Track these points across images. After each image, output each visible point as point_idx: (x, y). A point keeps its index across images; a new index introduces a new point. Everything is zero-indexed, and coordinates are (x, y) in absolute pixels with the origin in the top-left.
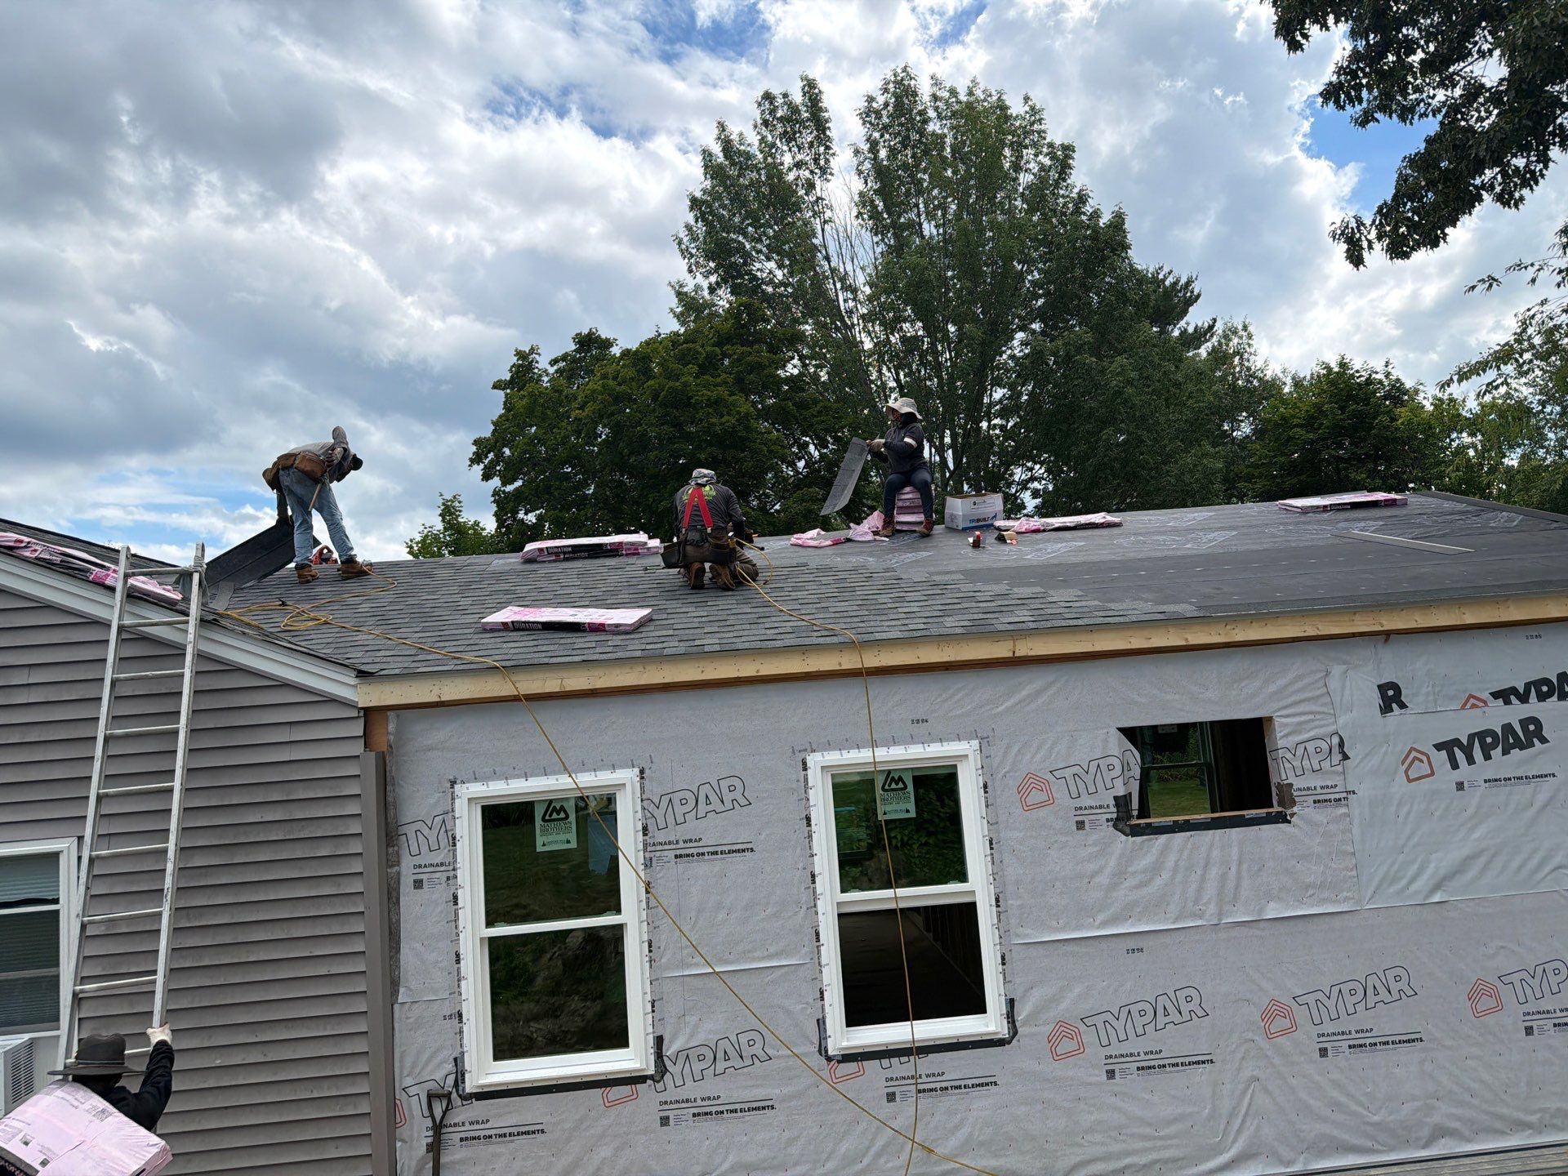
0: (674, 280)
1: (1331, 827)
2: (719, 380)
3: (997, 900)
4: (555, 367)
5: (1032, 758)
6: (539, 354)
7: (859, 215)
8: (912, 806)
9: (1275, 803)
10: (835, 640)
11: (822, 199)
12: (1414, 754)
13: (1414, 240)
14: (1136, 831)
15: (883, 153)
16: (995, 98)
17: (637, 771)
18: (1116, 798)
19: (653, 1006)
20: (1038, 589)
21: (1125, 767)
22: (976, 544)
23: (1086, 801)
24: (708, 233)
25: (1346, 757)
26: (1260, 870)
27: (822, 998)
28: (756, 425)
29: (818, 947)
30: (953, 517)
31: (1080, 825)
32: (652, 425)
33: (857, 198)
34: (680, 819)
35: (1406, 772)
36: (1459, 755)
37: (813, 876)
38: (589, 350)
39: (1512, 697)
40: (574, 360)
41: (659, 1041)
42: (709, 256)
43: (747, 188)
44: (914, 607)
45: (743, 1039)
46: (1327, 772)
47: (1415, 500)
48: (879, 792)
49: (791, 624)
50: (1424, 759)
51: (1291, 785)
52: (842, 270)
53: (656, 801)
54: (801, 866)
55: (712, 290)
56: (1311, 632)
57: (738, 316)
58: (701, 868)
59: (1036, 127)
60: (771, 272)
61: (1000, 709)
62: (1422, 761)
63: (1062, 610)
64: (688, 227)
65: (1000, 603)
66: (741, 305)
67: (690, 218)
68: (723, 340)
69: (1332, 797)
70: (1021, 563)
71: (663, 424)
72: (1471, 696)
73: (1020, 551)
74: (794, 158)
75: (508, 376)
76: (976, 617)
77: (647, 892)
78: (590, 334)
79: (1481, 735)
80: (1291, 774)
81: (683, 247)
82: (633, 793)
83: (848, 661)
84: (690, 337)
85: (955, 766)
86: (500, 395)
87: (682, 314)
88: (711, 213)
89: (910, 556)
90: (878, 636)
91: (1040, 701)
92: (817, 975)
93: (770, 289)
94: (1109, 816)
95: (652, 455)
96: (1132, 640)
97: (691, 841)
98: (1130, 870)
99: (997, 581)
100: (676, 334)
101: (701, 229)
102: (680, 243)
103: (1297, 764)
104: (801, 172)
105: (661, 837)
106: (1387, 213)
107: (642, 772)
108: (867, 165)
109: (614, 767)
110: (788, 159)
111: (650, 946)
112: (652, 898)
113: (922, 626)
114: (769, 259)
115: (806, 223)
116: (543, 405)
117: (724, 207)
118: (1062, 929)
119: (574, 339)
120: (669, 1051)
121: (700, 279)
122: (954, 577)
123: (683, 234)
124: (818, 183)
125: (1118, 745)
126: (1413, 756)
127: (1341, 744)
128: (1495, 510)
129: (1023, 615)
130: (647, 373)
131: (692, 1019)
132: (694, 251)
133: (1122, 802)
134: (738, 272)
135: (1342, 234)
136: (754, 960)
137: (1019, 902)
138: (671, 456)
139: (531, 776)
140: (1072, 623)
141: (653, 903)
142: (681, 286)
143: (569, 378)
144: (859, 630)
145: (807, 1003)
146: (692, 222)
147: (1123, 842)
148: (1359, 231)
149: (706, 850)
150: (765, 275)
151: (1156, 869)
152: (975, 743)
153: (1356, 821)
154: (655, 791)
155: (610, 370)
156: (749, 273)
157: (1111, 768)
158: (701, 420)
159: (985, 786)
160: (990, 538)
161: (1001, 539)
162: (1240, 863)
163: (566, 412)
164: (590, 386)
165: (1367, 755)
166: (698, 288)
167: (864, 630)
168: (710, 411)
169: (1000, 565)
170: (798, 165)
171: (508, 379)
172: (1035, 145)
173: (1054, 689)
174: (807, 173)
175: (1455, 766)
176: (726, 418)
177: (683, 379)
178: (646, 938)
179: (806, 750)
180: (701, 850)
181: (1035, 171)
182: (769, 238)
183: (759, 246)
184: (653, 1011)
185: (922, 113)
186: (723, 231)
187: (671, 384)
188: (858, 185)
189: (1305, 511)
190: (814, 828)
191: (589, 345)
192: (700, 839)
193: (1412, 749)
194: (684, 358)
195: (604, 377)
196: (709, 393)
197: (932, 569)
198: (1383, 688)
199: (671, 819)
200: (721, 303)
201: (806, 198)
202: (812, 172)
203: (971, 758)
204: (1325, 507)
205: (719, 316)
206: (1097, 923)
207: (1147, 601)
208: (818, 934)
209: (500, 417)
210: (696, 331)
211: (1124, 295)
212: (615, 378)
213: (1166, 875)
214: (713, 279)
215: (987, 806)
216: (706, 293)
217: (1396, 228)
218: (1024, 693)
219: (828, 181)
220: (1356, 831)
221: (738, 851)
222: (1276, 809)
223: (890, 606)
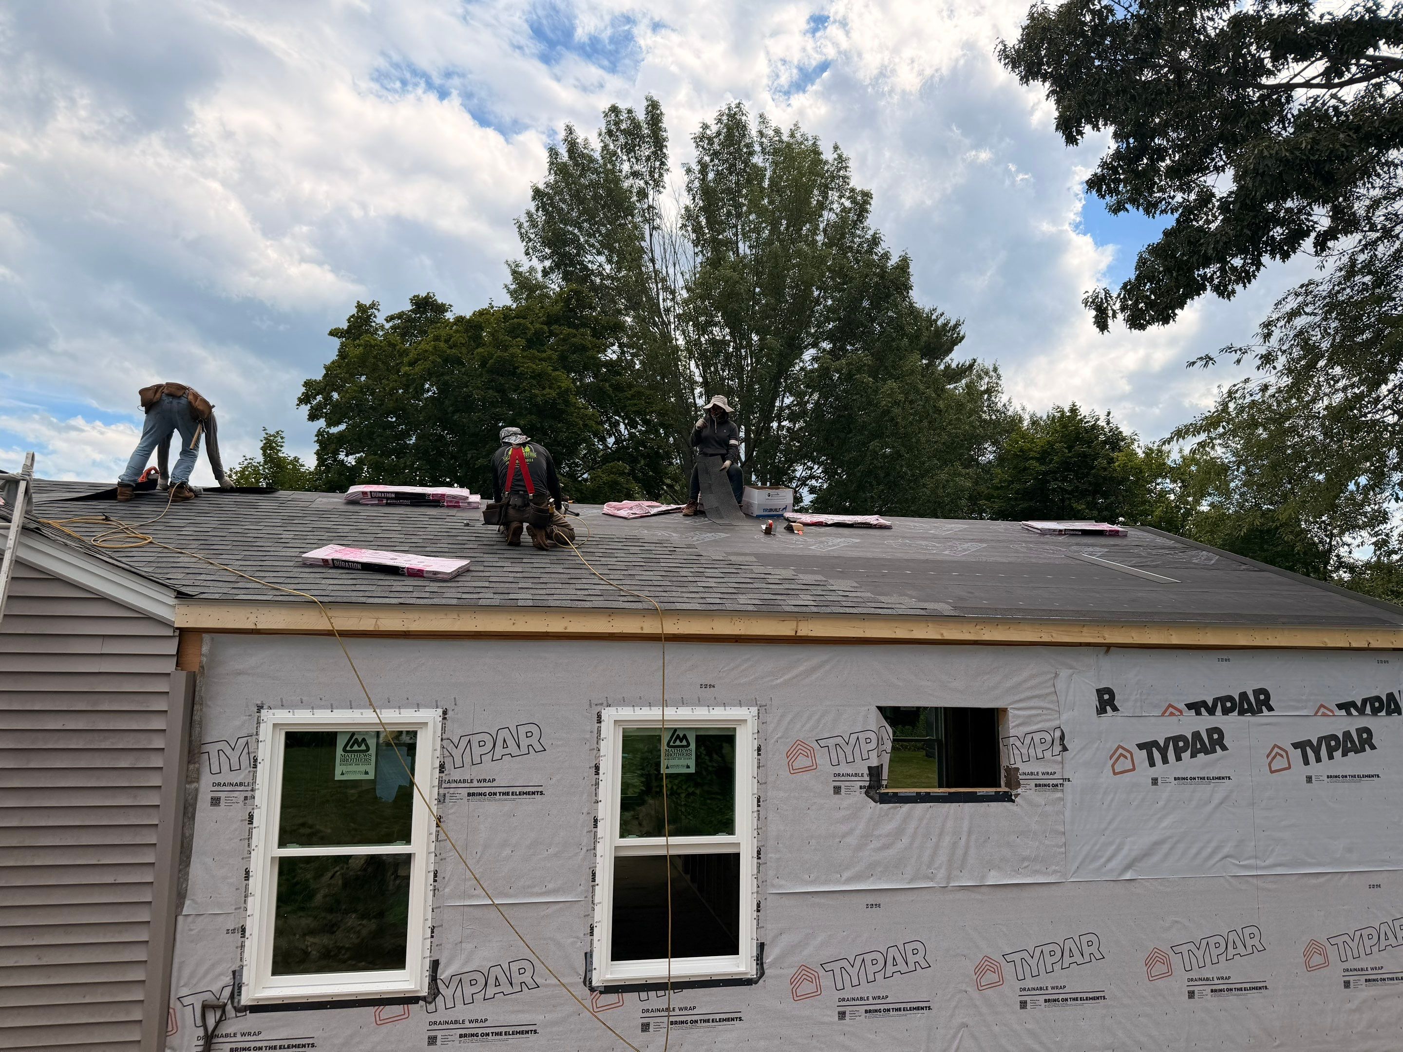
0: (511, 260)
1: (1048, 808)
2: (544, 355)
3: (759, 853)
4: (391, 324)
5: (803, 726)
6: (378, 310)
7: (684, 226)
8: (692, 763)
9: (1003, 783)
10: (639, 606)
11: (654, 208)
12: (1120, 751)
13: (1150, 315)
14: (884, 799)
15: (711, 176)
16: (811, 143)
17: (440, 711)
18: (869, 768)
19: (432, 932)
20: (819, 577)
21: (880, 741)
22: (768, 532)
23: (844, 769)
24: (547, 222)
25: (1065, 749)
26: (985, 842)
27: (592, 934)
28: (574, 400)
29: (593, 886)
30: (749, 505)
31: (837, 790)
32: (478, 388)
33: (683, 211)
34: (477, 760)
35: (1113, 766)
36: (1157, 755)
37: (596, 821)
38: (424, 312)
39: (1203, 709)
40: (409, 320)
41: (435, 965)
42: (546, 243)
43: (586, 187)
44: (712, 583)
45: (515, 967)
46: (1049, 761)
47: (1135, 534)
48: (664, 747)
49: (601, 587)
50: (1128, 755)
51: (1017, 769)
52: (664, 272)
53: (456, 741)
54: (585, 811)
55: (545, 273)
56: (1046, 638)
57: (568, 301)
58: (490, 807)
59: (842, 173)
60: (600, 265)
61: (778, 681)
62: (1126, 757)
63: (840, 599)
64: (529, 214)
65: (787, 586)
66: (572, 291)
67: (532, 206)
68: (551, 320)
69: (1051, 782)
70: (806, 553)
71: (488, 389)
72: (1170, 706)
73: (805, 541)
74: (631, 167)
75: (345, 325)
76: (766, 596)
77: (438, 826)
78: (427, 297)
79: (1176, 739)
80: (1018, 759)
81: (523, 231)
82: (435, 732)
83: (650, 627)
84: (521, 313)
85: (735, 729)
86: (336, 342)
87: (515, 291)
88: (552, 204)
89: (709, 536)
90: (679, 606)
91: (814, 677)
92: (590, 912)
93: (598, 280)
94: (862, 784)
95: (474, 416)
96: (897, 630)
97: (485, 780)
98: (876, 833)
99: (786, 566)
100: (509, 308)
101: (541, 217)
102: (520, 227)
103: (1024, 751)
104: (637, 181)
105: (456, 775)
106: (1129, 289)
107: (445, 713)
108: (697, 184)
109: (418, 706)
110: (626, 167)
111: (435, 875)
112: (441, 832)
113: (718, 601)
114: (599, 253)
115: (636, 227)
116: (375, 357)
117: (564, 201)
118: (813, 882)
119: (411, 300)
120: (444, 974)
121: (535, 262)
122: (748, 558)
123: (524, 219)
124: (651, 192)
125: (875, 720)
126: (1119, 753)
127: (1062, 738)
128: (1197, 549)
129: (805, 599)
130: (477, 340)
131: (468, 946)
132: (532, 236)
133: (875, 773)
134: (571, 260)
135: (1093, 302)
136: (532, 895)
137: (778, 856)
138: (493, 418)
139: (337, 708)
140: (848, 610)
141: (442, 836)
142: (517, 266)
143: (403, 335)
144: (662, 599)
145: (578, 938)
146: (533, 210)
147: (872, 807)
148: (1107, 301)
149: (498, 790)
150: (595, 267)
151: (899, 832)
152: (754, 710)
153: (1069, 805)
154: (455, 732)
155: (443, 333)
156: (581, 263)
157: (868, 741)
158: (525, 390)
159: (759, 749)
160: (780, 527)
161: (790, 529)
162: (970, 833)
163: (397, 364)
164: (423, 346)
165: (1081, 749)
166: (532, 269)
167: (666, 600)
168: (534, 382)
169: (788, 552)
170: (635, 174)
171: (346, 328)
172: (839, 188)
173: (827, 667)
174: (642, 183)
175: (1152, 764)
176: (547, 390)
177: (511, 350)
178: (432, 868)
179: (602, 704)
180: (493, 790)
181: (838, 211)
182: (601, 234)
183: (592, 241)
184: (432, 937)
185: (749, 146)
186: (561, 222)
187: (499, 353)
188: (687, 200)
189: (1044, 532)
190: (601, 776)
191: (425, 308)
192: (494, 780)
193: (1120, 747)
194: (513, 332)
195: (437, 338)
196: (534, 366)
197: (728, 550)
198: (1100, 692)
199: (467, 759)
200: (552, 286)
201: (638, 205)
202: (646, 183)
203: (749, 723)
204: (1060, 531)
205: (549, 297)
206: (844, 878)
207: (911, 597)
208: (594, 874)
209: (333, 363)
210: (528, 308)
211: (902, 329)
212: (446, 341)
213: (906, 840)
214: (548, 263)
215: (759, 767)
216: (539, 275)
217: (1136, 303)
218: (801, 668)
219: (660, 193)
220: (1067, 813)
221: (528, 793)
222: (1003, 789)
223: (690, 579)
